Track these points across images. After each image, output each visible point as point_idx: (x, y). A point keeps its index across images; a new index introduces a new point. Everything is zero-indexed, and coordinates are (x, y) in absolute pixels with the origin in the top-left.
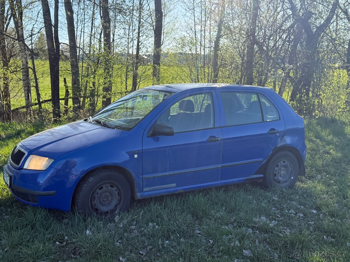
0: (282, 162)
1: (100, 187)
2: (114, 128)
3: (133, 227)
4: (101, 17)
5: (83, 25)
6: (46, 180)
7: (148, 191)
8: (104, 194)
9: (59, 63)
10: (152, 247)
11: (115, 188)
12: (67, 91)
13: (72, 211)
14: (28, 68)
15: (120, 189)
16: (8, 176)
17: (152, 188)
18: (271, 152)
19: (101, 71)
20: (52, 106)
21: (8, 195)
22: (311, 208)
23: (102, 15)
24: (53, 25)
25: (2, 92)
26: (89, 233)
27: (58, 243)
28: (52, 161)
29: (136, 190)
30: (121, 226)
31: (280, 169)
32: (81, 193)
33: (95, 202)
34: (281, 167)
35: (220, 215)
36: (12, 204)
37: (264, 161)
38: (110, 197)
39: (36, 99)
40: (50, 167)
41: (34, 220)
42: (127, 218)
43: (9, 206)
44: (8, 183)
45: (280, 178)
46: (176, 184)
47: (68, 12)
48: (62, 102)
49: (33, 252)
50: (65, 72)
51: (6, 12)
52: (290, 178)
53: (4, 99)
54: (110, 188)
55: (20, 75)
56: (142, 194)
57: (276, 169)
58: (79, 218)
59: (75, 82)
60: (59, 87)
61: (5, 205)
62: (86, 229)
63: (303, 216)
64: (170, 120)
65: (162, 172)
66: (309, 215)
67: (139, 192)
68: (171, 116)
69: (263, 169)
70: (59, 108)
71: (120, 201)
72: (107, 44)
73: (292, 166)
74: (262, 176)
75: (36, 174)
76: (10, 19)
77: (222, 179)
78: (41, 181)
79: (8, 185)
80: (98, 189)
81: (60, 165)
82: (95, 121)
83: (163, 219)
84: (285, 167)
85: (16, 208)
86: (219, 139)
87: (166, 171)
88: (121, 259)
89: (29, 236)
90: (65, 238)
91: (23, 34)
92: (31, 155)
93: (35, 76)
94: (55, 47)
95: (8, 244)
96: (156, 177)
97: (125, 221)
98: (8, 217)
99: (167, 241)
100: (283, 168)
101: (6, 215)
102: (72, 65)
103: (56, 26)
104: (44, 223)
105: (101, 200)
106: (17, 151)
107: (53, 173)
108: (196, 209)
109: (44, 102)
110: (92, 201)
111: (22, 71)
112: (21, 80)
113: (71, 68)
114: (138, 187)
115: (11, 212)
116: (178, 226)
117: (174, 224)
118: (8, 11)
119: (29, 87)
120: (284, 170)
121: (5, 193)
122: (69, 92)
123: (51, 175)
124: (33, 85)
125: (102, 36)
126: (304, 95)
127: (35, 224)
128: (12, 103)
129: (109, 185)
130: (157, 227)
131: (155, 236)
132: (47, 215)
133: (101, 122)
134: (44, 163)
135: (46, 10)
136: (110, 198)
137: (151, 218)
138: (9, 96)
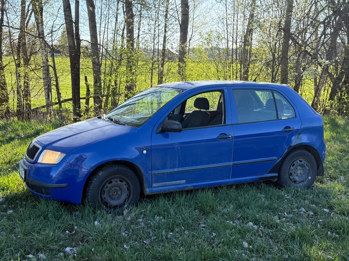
0: (298, 161)
1: (109, 181)
2: (124, 125)
3: (140, 220)
4: (124, 12)
5: (107, 21)
6: (58, 174)
7: (157, 187)
8: (114, 188)
9: (80, 60)
10: (156, 237)
11: (124, 183)
12: (88, 90)
13: (83, 203)
14: (48, 66)
15: (130, 183)
16: (23, 170)
17: (161, 184)
18: (286, 151)
19: (123, 69)
20: (73, 105)
21: (24, 189)
22: (324, 207)
23: (125, 10)
24: (74, 21)
25: (22, 91)
26: (97, 223)
27: (67, 232)
28: (64, 155)
29: (146, 185)
30: (129, 219)
31: (297, 169)
32: (91, 186)
33: (105, 196)
34: (297, 166)
35: (227, 210)
36: (27, 198)
37: (278, 159)
38: (119, 191)
39: (56, 98)
40: (62, 161)
41: (47, 212)
42: (135, 212)
43: (24, 200)
44: (23, 177)
45: (297, 178)
46: (185, 180)
47: (89, 7)
48: (83, 101)
49: (44, 238)
50: (86, 70)
51: (27, 7)
52: (307, 178)
53: (24, 98)
54: (119, 182)
55: (40, 74)
56: (150, 189)
57: (292, 168)
58: (89, 210)
59: (97, 80)
60: (80, 85)
61: (20, 199)
62: (95, 220)
63: (313, 214)
64: (185, 118)
65: (171, 168)
66: (319, 213)
67: (148, 188)
68: (186, 114)
69: (278, 168)
70: (80, 107)
71: (129, 196)
72: (130, 40)
73: (309, 166)
74: (277, 174)
75: (49, 168)
76: (31, 14)
77: (233, 177)
78: (54, 174)
79: (23, 178)
80: (108, 183)
81: (72, 159)
82: (109, 118)
83: (169, 213)
84: (302, 166)
85: (31, 202)
86: (230, 136)
87: (175, 168)
88: (125, 246)
89: (41, 225)
90: (75, 227)
91: (43, 31)
92: (45, 150)
93: (56, 74)
94: (76, 44)
95: (21, 232)
96: (165, 173)
97: (133, 215)
98: (22, 209)
99: (171, 233)
100: (299, 168)
101: (20, 208)
102: (94, 63)
103: (77, 22)
104: (56, 214)
105: (111, 194)
106: (32, 146)
107: (65, 167)
108: (203, 205)
109: (64, 101)
110: (102, 195)
111: (42, 69)
112: (41, 78)
113: (92, 66)
114: (147, 182)
115: (25, 205)
116: (183, 220)
117: (179, 218)
118: (29, 7)
119: (49, 85)
120: (300, 170)
121: (21, 188)
122: (90, 91)
123: (63, 168)
124: (53, 83)
125: (125, 32)
126: (345, 94)
127: (47, 215)
128: (32, 102)
129: (119, 179)
130: (163, 220)
131: (160, 228)
132: (59, 207)
133: (113, 119)
134: (57, 157)
135: (67, 5)
136: (119, 193)
137: (158, 212)
138: (30, 95)
